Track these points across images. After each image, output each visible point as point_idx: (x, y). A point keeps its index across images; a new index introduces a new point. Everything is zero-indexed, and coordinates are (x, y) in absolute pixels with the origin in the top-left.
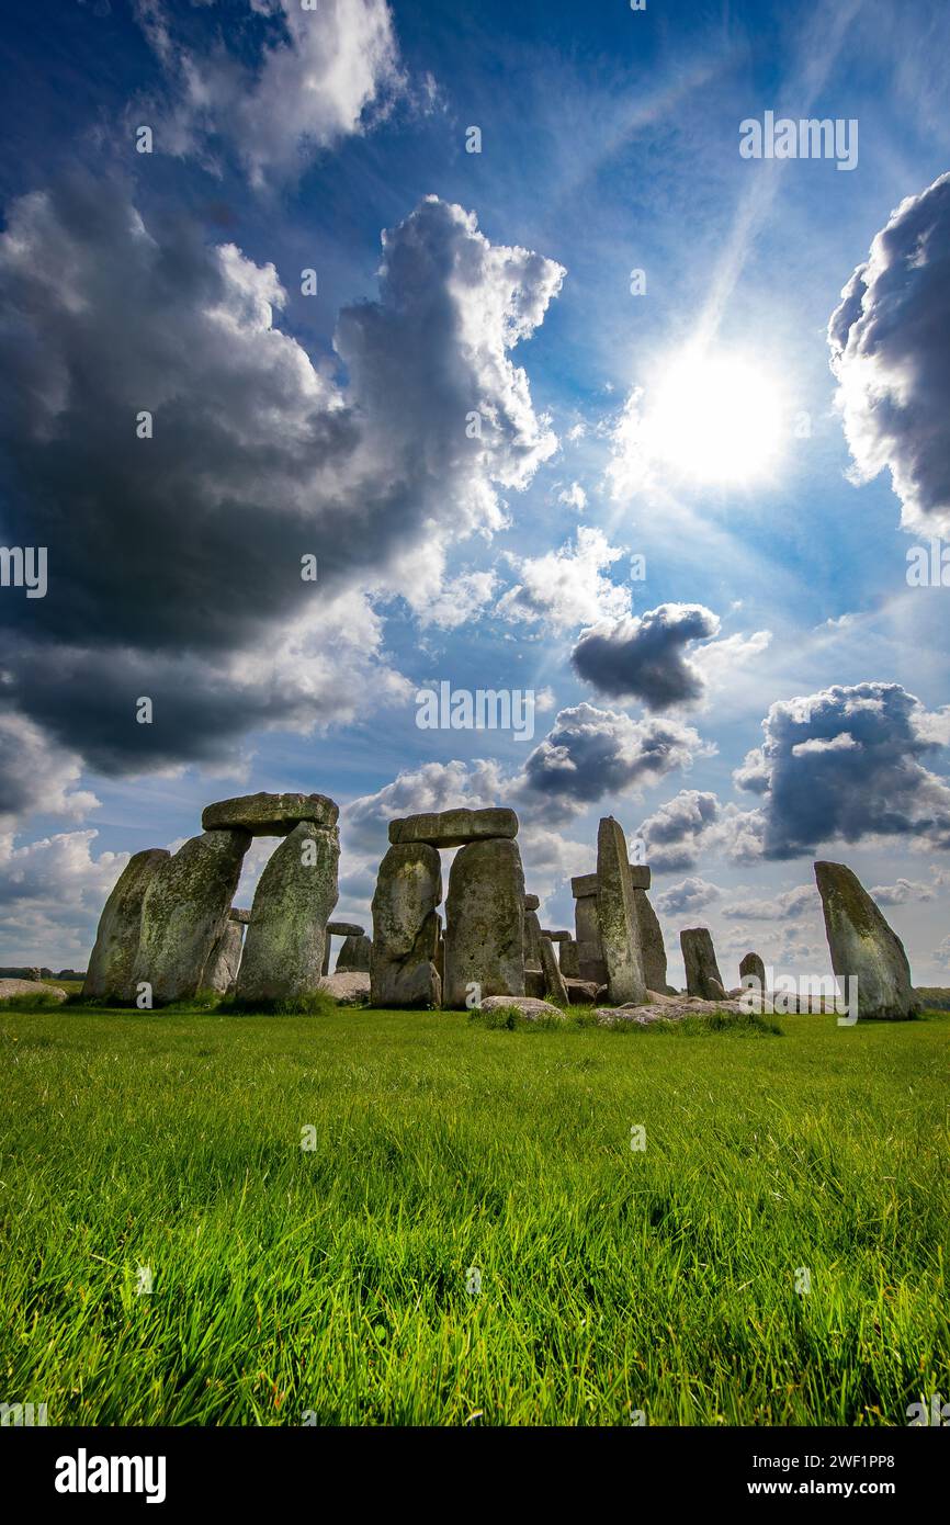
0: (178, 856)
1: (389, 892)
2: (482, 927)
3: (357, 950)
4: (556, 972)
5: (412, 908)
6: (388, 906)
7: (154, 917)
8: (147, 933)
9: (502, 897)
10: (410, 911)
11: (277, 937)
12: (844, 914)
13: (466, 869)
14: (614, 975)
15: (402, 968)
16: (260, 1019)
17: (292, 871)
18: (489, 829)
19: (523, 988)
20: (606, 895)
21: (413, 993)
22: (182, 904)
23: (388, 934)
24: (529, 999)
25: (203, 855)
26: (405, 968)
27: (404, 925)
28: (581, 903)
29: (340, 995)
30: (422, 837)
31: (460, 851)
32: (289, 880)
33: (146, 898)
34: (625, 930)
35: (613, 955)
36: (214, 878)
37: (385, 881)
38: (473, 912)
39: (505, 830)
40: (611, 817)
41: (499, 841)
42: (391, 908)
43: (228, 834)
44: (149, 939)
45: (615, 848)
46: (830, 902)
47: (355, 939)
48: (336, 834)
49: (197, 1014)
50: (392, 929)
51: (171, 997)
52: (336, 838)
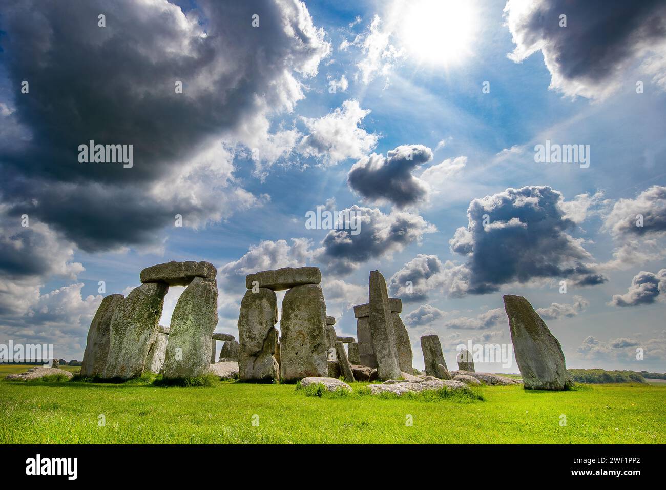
0: (128, 298)
1: (248, 317)
2: (301, 336)
3: (231, 349)
4: (347, 362)
5: (261, 325)
6: (247, 324)
7: (117, 332)
8: (113, 341)
9: (313, 318)
10: (260, 327)
11: (185, 343)
12: (522, 326)
13: (291, 302)
14: (381, 363)
15: (256, 359)
16: (177, 389)
17: (191, 306)
18: (304, 279)
19: (327, 371)
20: (374, 316)
21: (263, 374)
22: (131, 325)
23: (247, 340)
24: (330, 378)
25: (142, 297)
26: (258, 359)
27: (257, 335)
28: (360, 321)
29: (222, 375)
30: (265, 284)
31: (288, 292)
32: (190, 311)
33: (112, 322)
34: (387, 337)
35: (380, 352)
36: (149, 310)
37: (245, 310)
38: (296, 327)
39: (313, 279)
40: (377, 270)
41: (310, 286)
42: (248, 325)
43: (155, 285)
44: (115, 344)
45: (380, 289)
46: (513, 319)
47: (229, 342)
48: (215, 284)
49: (142, 386)
50: (250, 337)
51: (128, 376)
52: (215, 286)
